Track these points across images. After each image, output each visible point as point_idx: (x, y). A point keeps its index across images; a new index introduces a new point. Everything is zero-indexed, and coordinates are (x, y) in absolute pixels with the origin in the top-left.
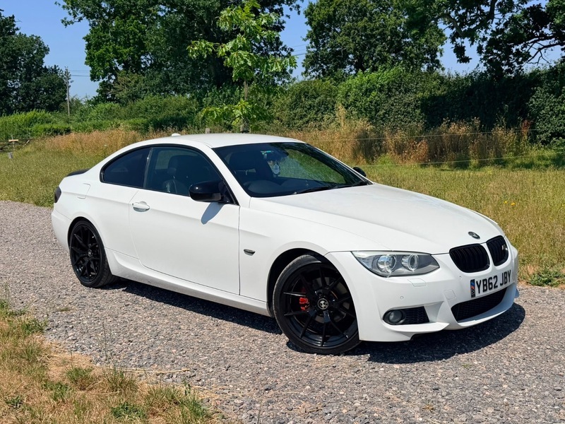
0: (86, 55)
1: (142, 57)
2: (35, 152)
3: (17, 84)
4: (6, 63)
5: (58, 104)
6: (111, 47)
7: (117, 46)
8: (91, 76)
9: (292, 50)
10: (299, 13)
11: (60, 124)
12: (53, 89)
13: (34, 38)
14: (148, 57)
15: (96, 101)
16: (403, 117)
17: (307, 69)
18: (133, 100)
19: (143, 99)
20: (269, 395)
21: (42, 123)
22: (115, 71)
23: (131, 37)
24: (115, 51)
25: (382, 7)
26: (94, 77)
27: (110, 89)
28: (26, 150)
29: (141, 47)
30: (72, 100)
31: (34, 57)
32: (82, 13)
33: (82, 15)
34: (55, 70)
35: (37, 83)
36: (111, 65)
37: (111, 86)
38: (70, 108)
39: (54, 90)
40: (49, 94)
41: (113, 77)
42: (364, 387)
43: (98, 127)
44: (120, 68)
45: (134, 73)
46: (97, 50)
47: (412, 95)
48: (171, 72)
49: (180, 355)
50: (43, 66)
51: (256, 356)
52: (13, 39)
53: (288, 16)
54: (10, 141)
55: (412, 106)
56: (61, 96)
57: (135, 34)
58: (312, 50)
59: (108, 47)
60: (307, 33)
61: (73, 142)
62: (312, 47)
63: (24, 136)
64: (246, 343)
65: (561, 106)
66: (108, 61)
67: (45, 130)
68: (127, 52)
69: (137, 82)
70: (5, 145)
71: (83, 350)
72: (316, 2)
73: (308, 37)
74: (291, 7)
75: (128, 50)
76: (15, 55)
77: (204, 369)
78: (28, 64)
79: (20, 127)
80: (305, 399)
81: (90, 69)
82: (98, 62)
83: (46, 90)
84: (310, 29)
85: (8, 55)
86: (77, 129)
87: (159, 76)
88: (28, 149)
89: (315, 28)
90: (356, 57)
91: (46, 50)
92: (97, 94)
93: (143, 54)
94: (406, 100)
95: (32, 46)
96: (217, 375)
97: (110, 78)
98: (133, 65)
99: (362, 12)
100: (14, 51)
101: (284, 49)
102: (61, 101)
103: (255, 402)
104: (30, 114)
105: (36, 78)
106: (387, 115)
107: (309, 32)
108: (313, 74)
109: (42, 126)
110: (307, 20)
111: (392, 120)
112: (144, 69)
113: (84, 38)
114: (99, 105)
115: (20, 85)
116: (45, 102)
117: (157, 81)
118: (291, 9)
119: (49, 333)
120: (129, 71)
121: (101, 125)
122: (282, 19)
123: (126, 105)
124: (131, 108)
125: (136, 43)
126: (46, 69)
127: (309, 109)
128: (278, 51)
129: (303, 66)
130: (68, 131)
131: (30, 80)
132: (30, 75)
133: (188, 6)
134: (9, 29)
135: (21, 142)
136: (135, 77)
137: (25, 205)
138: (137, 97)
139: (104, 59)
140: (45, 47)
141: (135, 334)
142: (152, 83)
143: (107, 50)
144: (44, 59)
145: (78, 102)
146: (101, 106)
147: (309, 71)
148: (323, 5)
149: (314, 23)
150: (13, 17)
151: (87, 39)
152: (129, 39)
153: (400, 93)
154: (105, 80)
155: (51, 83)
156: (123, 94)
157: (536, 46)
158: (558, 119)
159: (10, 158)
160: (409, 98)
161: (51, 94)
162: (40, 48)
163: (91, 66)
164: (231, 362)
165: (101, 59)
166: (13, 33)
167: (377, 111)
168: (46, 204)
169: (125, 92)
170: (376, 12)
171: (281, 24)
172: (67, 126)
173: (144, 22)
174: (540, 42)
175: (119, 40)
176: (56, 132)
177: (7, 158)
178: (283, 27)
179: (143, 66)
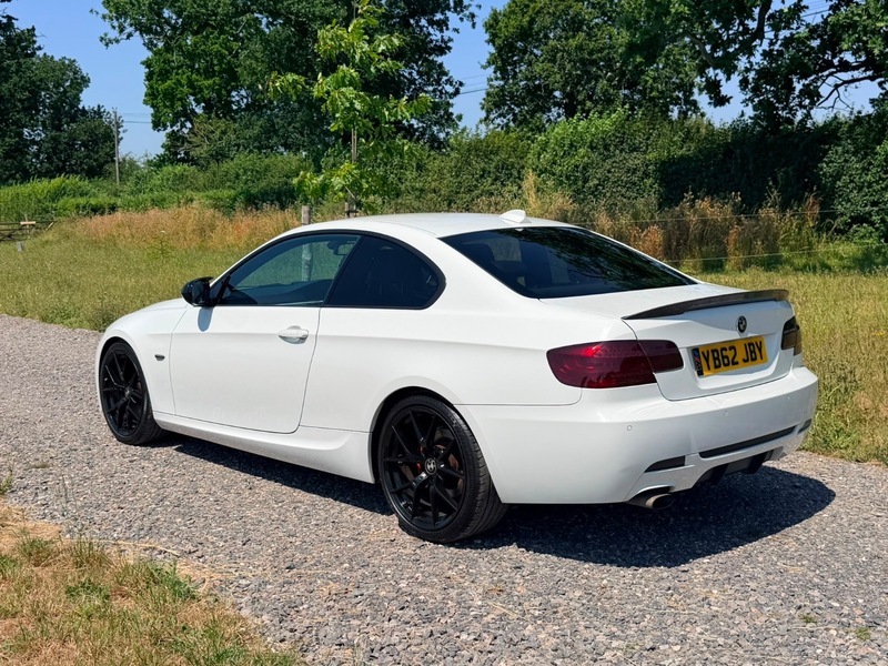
0: (145, 90)
1: (234, 93)
2: (59, 241)
3: (39, 135)
4: (20, 100)
5: (101, 166)
6: (185, 77)
7: (194, 76)
8: (153, 122)
9: (461, 84)
10: (474, 25)
11: (103, 198)
12: (95, 143)
13: (67, 62)
14: (243, 92)
15: (160, 163)
16: (625, 190)
17: (488, 112)
18: (218, 161)
19: (232, 159)
20: (289, 575)
21: (74, 196)
22: (189, 115)
23: (215, 62)
24: (191, 84)
25: (606, 15)
26: (157, 124)
27: (183, 143)
28: (45, 238)
29: (231, 78)
30: (124, 160)
31: (65, 91)
32: (131, 25)
33: (132, 29)
34: (98, 113)
35: (70, 134)
36: (184, 106)
37: (184, 140)
38: (120, 172)
39: (97, 144)
40: (89, 150)
41: (189, 125)
42: (422, 565)
43: (159, 203)
44: (199, 110)
45: (220, 118)
46: (164, 81)
47: (640, 156)
48: (277, 117)
49: (185, 525)
50: (80, 107)
51: (291, 527)
52: (34, 64)
53: (456, 30)
54: (22, 223)
55: (639, 174)
56: (107, 154)
57: (224, 57)
58: (496, 83)
59: (179, 77)
60: (488, 56)
61: (119, 226)
62: (497, 79)
63: (45, 215)
64: (283, 511)
65: (867, 175)
66: (180, 99)
67: (78, 207)
68: (210, 86)
69: (224, 133)
70: (15, 230)
71: (53, 517)
72: (502, 9)
73: (489, 63)
74: (461, 16)
75: (211, 82)
76: (34, 89)
77: (213, 543)
78: (56, 102)
79: (40, 201)
80: (336, 579)
81: (152, 111)
82: (164, 100)
83: (84, 144)
84: (493, 51)
85: (24, 89)
86: (126, 207)
87: (259, 123)
88: (49, 236)
89: (499, 49)
90: (566, 95)
91: (85, 81)
92: (161, 151)
93: (235, 88)
94: (630, 164)
95: (63, 74)
96: (227, 551)
97: (183, 126)
98: (219, 106)
99: (576, 25)
100: (33, 83)
101: (449, 82)
102: (107, 162)
103: (266, 583)
104: (57, 181)
105: (68, 125)
106: (600, 188)
107: (492, 55)
108: (498, 121)
109: (73, 200)
110: (487, 37)
111: (608, 195)
112: (236, 112)
113: (143, 63)
114: (165, 169)
115: (43, 135)
116: (82, 163)
117: (257, 130)
118: (461, 19)
119: (12, 495)
120: (213, 115)
121: (164, 200)
122: (447, 34)
123: (207, 169)
124: (214, 174)
125: (224, 71)
126: (84, 112)
127: (482, 176)
128: (440, 85)
129: (483, 108)
130: (113, 208)
131: (58, 128)
132: (60, 120)
133: (297, 16)
134: (26, 48)
135: (40, 225)
136: (222, 124)
137: (27, 322)
138: (225, 156)
139: (174, 97)
140: (83, 77)
141: (130, 499)
142: (248, 133)
143: (179, 83)
144: (82, 96)
145: (132, 164)
146: (168, 169)
147: (492, 116)
148: (513, 12)
149: (498, 42)
150: (33, 29)
151: (147, 64)
152: (213, 65)
153: (621, 152)
154: (175, 128)
155: (92, 132)
156: (201, 152)
157: (831, 80)
158: (861, 194)
159: (20, 250)
160: (635, 160)
161: (92, 150)
162: (76, 78)
163: (153, 106)
164: (252, 535)
165: (170, 96)
166: (33, 54)
167: (586, 181)
168: (57, 320)
169: (205, 148)
170: (597, 24)
171: (446, 43)
172: (112, 202)
173: (236, 38)
174: (838, 75)
175: (197, 66)
176: (96, 210)
177: (16, 250)
178: (449, 48)
179: (235, 107)
